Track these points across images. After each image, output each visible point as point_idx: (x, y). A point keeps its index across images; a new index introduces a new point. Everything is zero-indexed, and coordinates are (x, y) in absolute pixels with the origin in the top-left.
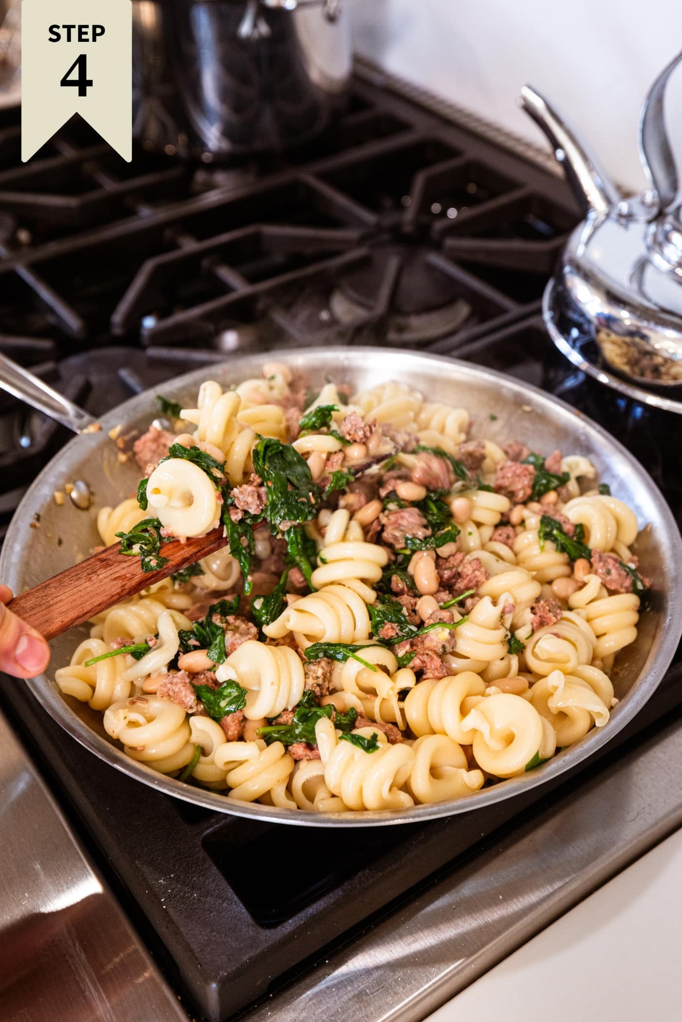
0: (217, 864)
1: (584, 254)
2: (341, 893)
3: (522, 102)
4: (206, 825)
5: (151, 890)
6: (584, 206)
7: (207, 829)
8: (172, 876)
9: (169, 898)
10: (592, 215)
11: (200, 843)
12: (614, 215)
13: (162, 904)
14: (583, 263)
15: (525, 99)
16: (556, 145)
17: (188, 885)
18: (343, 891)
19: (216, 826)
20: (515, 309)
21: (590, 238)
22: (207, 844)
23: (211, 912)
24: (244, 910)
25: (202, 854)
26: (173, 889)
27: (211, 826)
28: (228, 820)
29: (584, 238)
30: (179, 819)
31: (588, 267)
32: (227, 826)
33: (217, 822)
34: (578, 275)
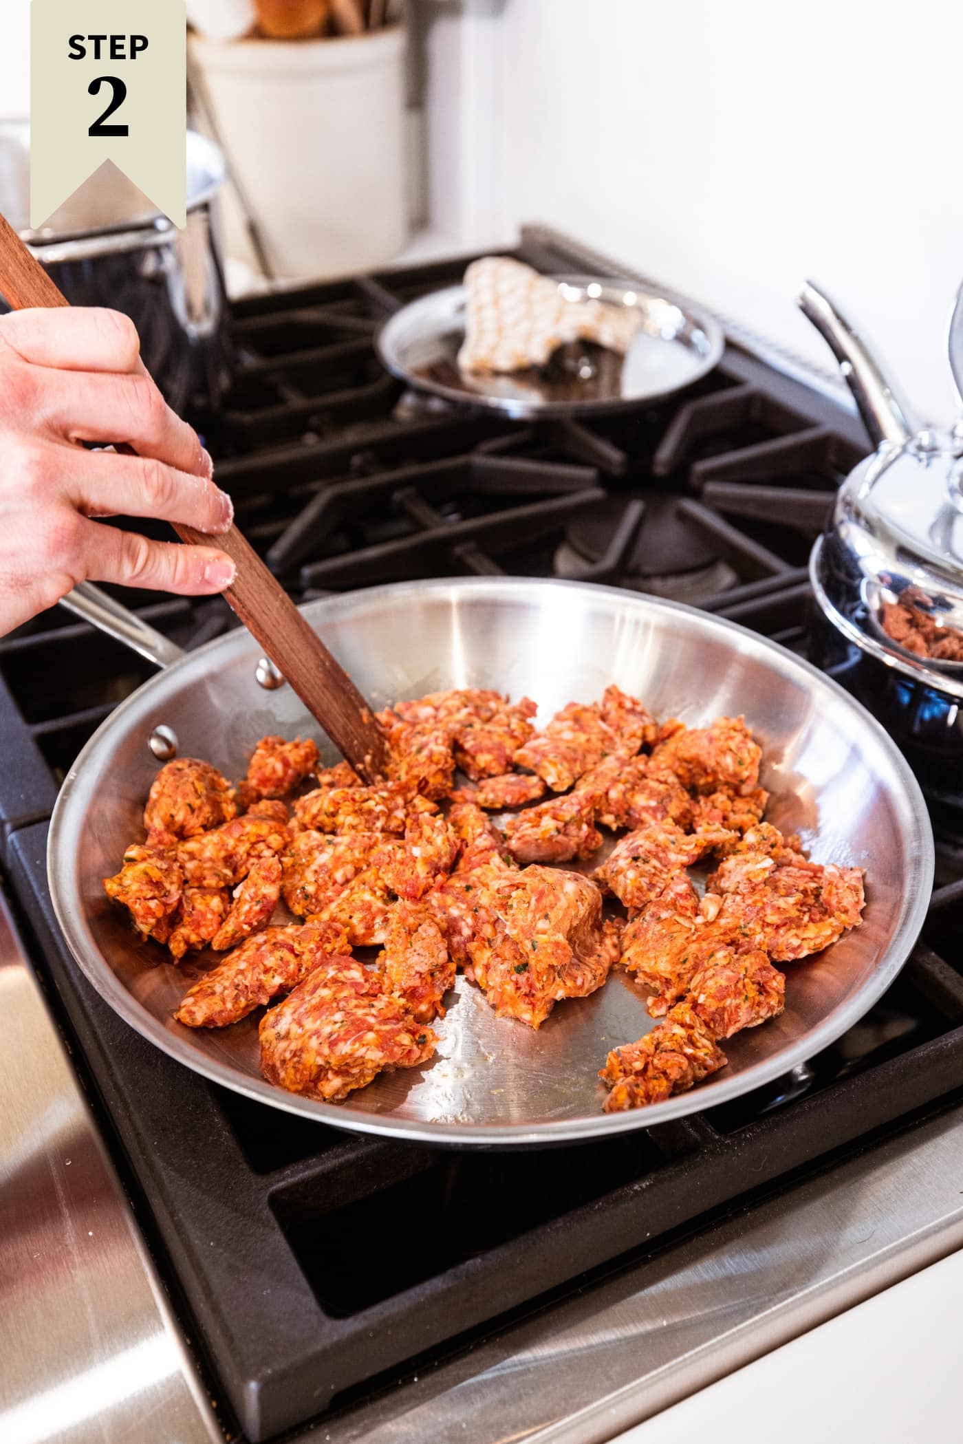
0: (282, 1226)
1: (867, 496)
2: (439, 1284)
3: (800, 302)
4: (277, 1176)
6: (875, 436)
7: (278, 1182)
10: (884, 447)
11: (266, 1199)
12: (912, 448)
14: (868, 510)
15: (803, 298)
16: (841, 356)
18: (444, 1282)
19: (291, 1180)
20: (786, 572)
21: (879, 475)
22: (276, 1202)
23: (264, 1289)
24: (309, 1291)
25: (267, 1213)
27: (284, 1179)
28: (307, 1173)
29: (870, 476)
30: (244, 1166)
31: (874, 515)
32: (306, 1183)
33: (292, 1176)
34: (858, 523)
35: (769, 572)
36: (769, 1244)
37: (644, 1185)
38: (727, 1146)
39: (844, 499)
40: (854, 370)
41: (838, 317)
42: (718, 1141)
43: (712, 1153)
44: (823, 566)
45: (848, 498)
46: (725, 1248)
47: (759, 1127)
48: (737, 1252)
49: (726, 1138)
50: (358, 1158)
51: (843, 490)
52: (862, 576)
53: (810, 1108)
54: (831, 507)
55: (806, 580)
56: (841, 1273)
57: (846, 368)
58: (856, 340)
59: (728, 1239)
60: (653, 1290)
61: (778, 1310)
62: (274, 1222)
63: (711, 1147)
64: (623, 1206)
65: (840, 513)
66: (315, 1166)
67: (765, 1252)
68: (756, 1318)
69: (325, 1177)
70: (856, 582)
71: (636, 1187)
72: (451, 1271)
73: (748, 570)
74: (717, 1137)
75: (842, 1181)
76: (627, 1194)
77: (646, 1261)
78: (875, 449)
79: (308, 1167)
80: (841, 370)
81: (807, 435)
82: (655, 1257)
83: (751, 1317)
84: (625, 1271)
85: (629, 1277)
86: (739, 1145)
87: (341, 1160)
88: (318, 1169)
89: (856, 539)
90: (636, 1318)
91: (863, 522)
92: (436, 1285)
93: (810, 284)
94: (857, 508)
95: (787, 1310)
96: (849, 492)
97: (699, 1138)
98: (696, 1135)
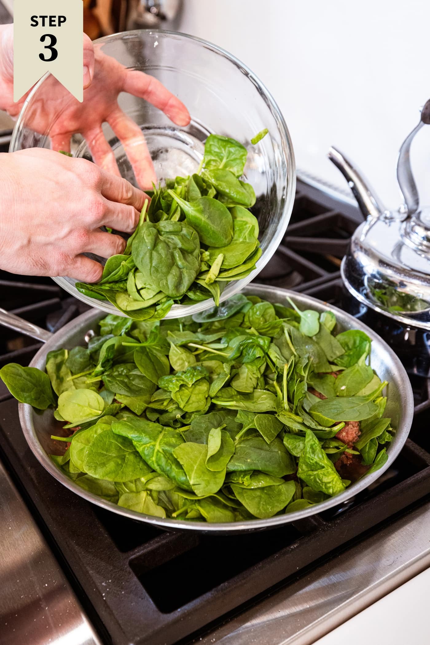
0: (137, 575)
1: (364, 240)
2: (210, 595)
3: (329, 156)
4: (131, 553)
5: (97, 589)
6: (364, 212)
7: (132, 555)
8: (110, 581)
9: (108, 593)
10: (369, 218)
11: (128, 563)
12: (382, 218)
13: (103, 597)
14: (365, 246)
15: (330, 154)
16: (349, 179)
17: (119, 587)
18: (212, 594)
19: (138, 554)
20: (326, 275)
21: (368, 231)
22: (132, 564)
23: (132, 603)
24: (152, 602)
25: (129, 569)
26: (110, 589)
27: (135, 554)
28: (145, 550)
29: (364, 231)
30: (116, 549)
31: (367, 247)
32: (144, 555)
33: (138, 552)
34: (361, 251)
35: (318, 276)
36: (350, 569)
37: (295, 546)
38: (330, 527)
39: (354, 242)
40: (355, 185)
41: (347, 162)
42: (325, 525)
43: (324, 530)
44: (347, 271)
45: (356, 241)
46: (331, 572)
47: (342, 518)
48: (336, 573)
49: (329, 523)
50: (166, 543)
51: (353, 238)
52: (365, 274)
53: (363, 508)
54: (348, 246)
55: (340, 277)
56: (382, 579)
57: (351, 184)
58: (355, 172)
59: (332, 568)
60: (301, 592)
61: (357, 597)
62: (132, 573)
63: (322, 527)
64: (287, 556)
65: (353, 248)
66: (148, 547)
67: (348, 572)
68: (348, 601)
69: (153, 552)
70: (362, 278)
71: (292, 547)
72: (214, 589)
73: (308, 275)
74: (325, 523)
75: (378, 540)
76: (289, 550)
77: (297, 580)
78: (365, 219)
79: (145, 548)
80: (349, 185)
81: (328, 215)
82: (300, 578)
83: (345, 601)
84: (288, 585)
85: (290, 587)
86: (335, 526)
87: (160, 544)
88: (150, 548)
89: (361, 258)
90: (295, 604)
91: (363, 250)
92: (208, 595)
93: (333, 147)
94: (360, 245)
95: (361, 596)
96: (356, 239)
97: (317, 524)
98: (315, 523)
